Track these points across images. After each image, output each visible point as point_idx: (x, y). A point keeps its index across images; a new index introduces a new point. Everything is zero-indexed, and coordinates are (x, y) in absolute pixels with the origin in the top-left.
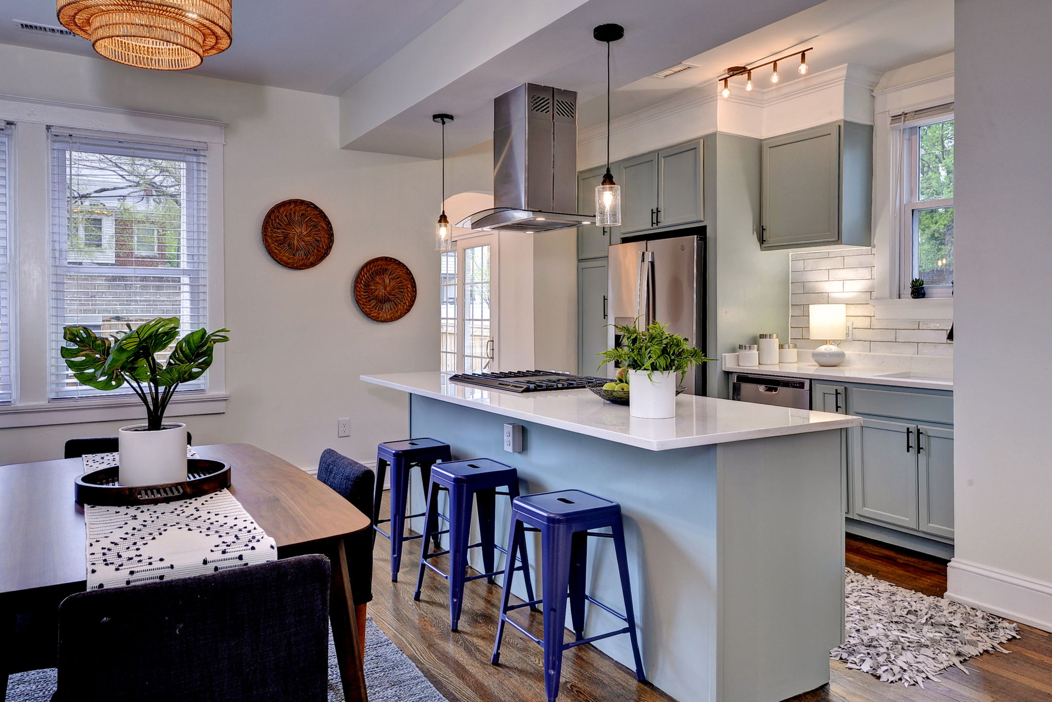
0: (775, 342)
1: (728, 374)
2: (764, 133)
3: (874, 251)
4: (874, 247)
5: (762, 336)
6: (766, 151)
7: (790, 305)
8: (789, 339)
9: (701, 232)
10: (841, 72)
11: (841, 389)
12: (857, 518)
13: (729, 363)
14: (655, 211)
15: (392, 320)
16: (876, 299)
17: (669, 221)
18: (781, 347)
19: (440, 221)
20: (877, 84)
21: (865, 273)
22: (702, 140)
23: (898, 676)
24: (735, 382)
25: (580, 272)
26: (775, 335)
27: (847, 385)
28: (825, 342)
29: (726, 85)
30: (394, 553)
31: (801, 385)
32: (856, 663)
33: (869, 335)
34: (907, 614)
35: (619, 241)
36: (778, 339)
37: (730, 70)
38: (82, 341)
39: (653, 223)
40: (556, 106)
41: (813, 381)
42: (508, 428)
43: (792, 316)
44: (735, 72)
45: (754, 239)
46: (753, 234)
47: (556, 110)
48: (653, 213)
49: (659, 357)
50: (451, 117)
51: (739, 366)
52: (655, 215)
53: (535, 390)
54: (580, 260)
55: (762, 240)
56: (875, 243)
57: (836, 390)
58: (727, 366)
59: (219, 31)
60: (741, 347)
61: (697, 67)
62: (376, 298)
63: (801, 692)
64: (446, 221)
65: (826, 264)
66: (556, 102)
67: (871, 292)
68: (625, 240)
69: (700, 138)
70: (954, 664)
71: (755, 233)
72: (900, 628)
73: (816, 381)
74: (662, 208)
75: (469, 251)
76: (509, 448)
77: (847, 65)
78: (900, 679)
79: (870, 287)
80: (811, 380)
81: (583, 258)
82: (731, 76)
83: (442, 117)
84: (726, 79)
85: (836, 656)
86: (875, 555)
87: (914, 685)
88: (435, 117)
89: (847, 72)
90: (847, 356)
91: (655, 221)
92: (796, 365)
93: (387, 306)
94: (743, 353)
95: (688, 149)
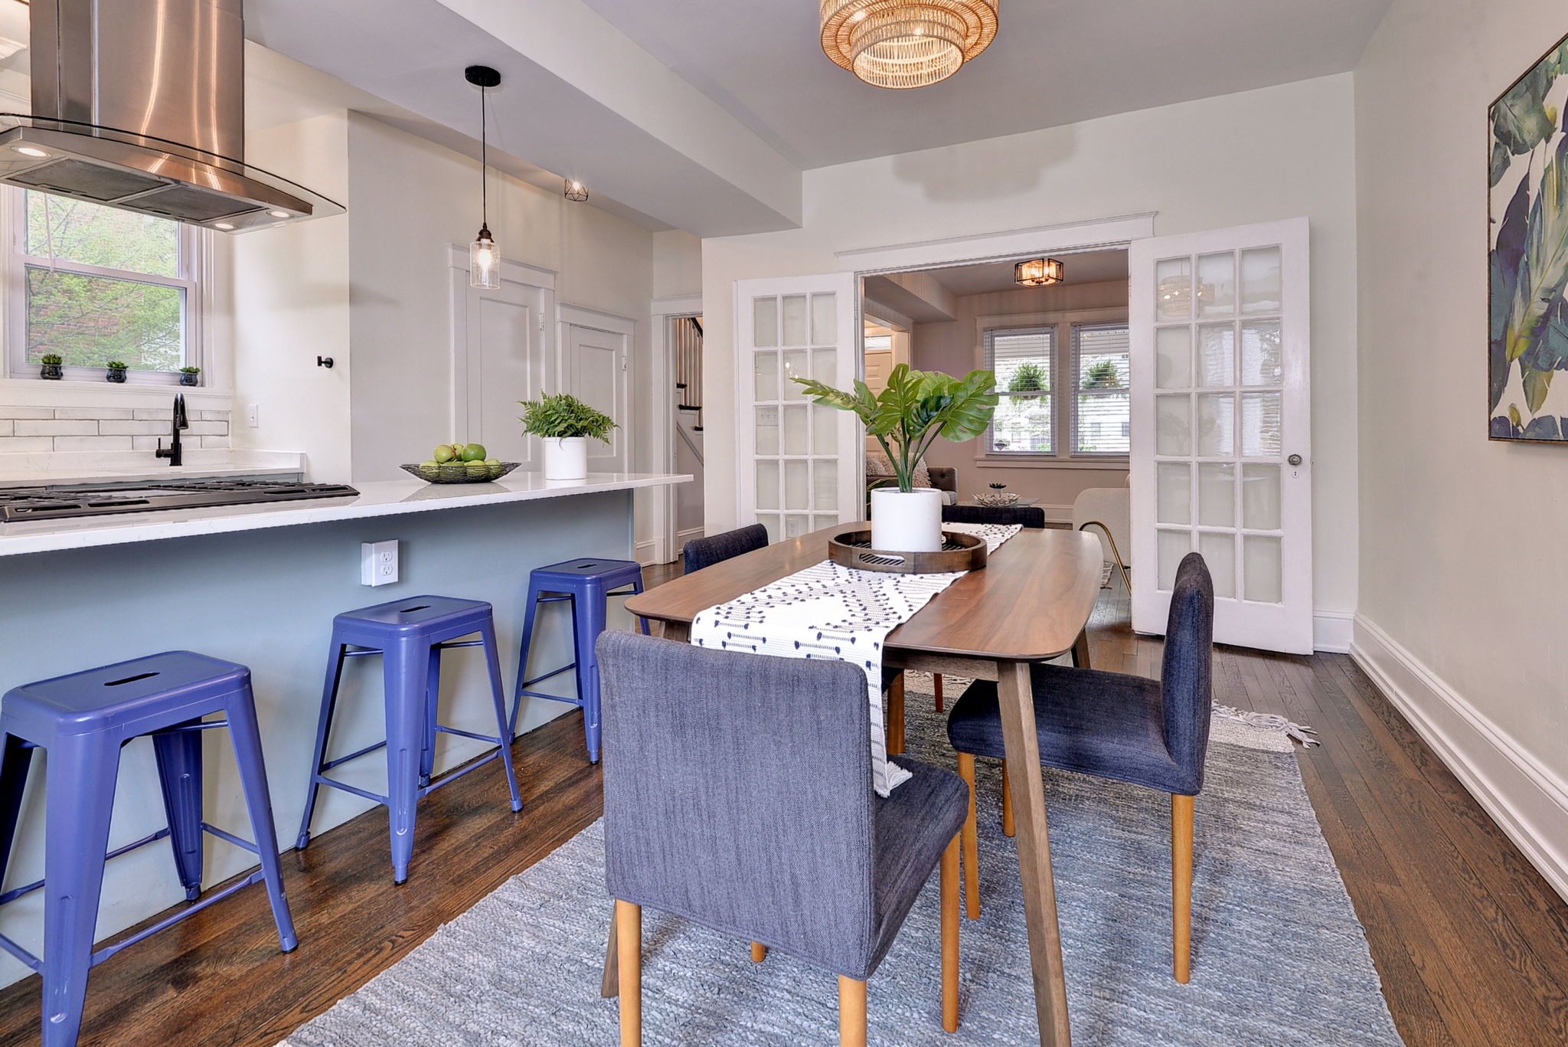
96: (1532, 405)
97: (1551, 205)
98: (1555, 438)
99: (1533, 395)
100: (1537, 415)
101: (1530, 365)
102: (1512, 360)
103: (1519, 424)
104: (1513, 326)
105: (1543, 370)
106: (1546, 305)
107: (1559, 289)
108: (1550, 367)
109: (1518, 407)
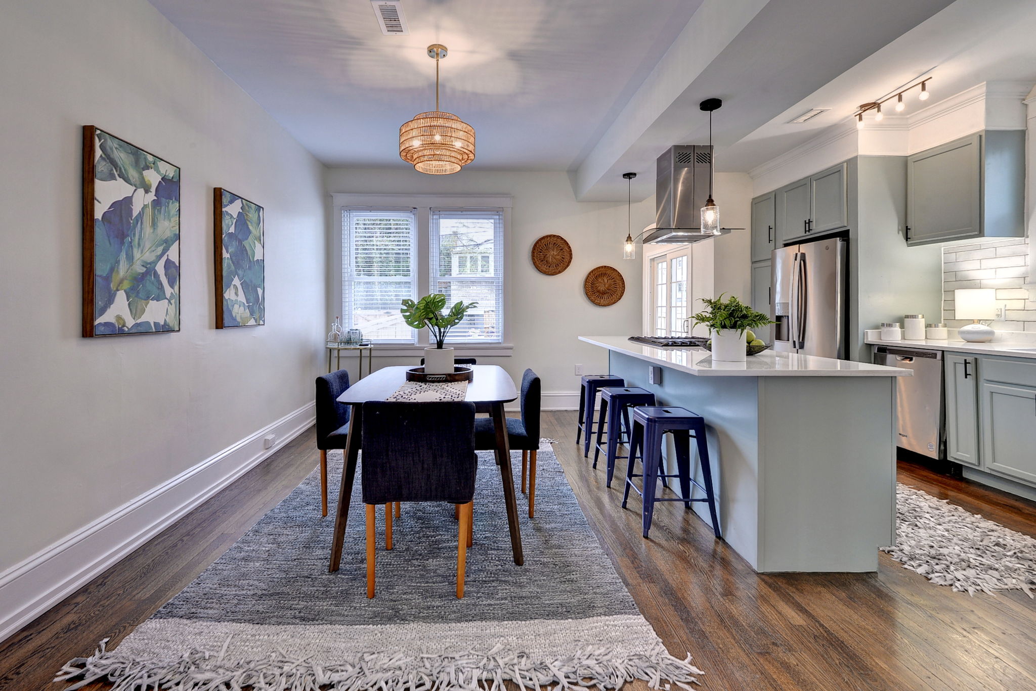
0: (921, 322)
1: (869, 346)
2: (909, 152)
3: (1028, 240)
4: (1028, 237)
5: (907, 317)
6: (910, 165)
7: (943, 292)
8: (942, 319)
9: (844, 235)
10: (980, 90)
11: (969, 359)
12: (989, 471)
13: (872, 337)
14: (807, 222)
15: (608, 305)
16: (1030, 283)
17: (819, 228)
18: (928, 326)
19: (627, 241)
20: (1029, 93)
21: (1020, 261)
22: (846, 164)
23: (950, 582)
24: (876, 352)
25: (753, 270)
26: (920, 316)
27: (977, 356)
28: (972, 321)
29: (860, 119)
30: (586, 440)
31: (934, 356)
32: (913, 566)
33: (1022, 316)
34: (994, 546)
35: (782, 246)
36: (924, 319)
37: (862, 106)
38: (409, 305)
39: (806, 231)
40: (696, 157)
41: (945, 352)
42: (651, 369)
43: (945, 301)
44: (866, 108)
45: (901, 237)
46: (899, 233)
47: (696, 160)
48: (806, 223)
49: (725, 319)
50: (635, 174)
51: (881, 340)
52: (807, 225)
53: (672, 345)
54: (753, 263)
55: (907, 239)
56: (1029, 234)
57: (965, 360)
58: (869, 340)
59: (466, 151)
60: (883, 325)
61: (828, 110)
62: (598, 291)
63: (845, 571)
64: (631, 240)
65: (978, 255)
66: (696, 155)
67: (1024, 278)
68: (786, 245)
69: (844, 162)
70: (1022, 589)
71: (900, 232)
72: (979, 553)
73: (948, 353)
74: (814, 219)
75: (674, 261)
76: (651, 382)
77: (985, 82)
78: (951, 585)
79: (1023, 274)
80: (943, 352)
81: (755, 260)
82: (864, 111)
83: (629, 176)
84: (860, 115)
85: (897, 558)
86: (1000, 503)
87: (964, 592)
88: (625, 175)
89: (987, 88)
90: (996, 334)
91: (807, 229)
92: (946, 342)
93: (606, 296)
94: (885, 329)
95: (836, 171)
96: (135, 315)
97: (148, 225)
98: (151, 331)
99: (136, 311)
100: (139, 321)
101: (134, 295)
102: (118, 290)
103: (124, 326)
104: (118, 272)
105: (142, 299)
106: (145, 269)
107: (153, 265)
108: (147, 298)
109: (124, 317)
